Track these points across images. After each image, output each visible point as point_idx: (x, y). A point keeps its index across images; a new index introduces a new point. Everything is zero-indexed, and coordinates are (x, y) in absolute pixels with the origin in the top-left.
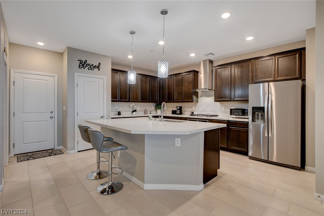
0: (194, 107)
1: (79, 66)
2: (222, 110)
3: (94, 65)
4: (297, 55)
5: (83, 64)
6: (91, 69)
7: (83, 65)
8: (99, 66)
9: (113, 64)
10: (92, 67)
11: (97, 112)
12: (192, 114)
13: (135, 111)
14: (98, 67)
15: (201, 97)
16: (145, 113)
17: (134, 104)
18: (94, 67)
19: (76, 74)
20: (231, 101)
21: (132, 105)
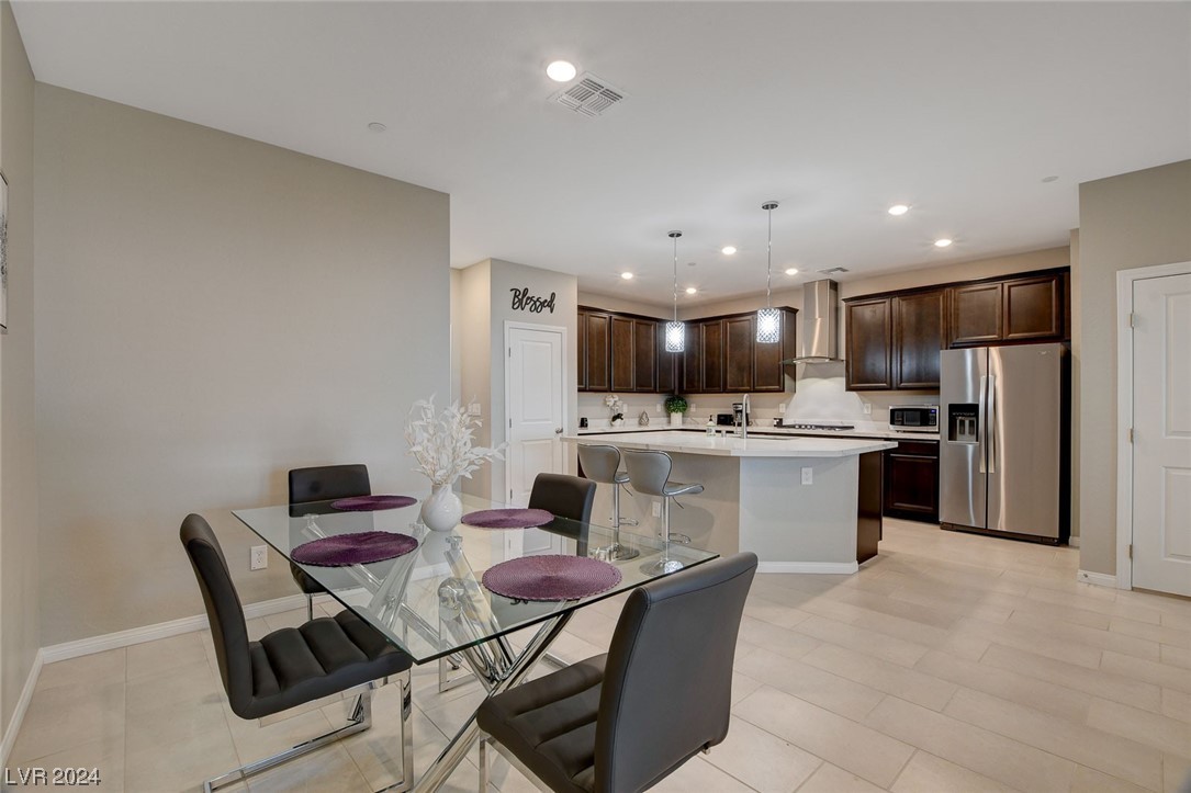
0: (782, 406)
1: (514, 304)
2: (866, 412)
3: (542, 300)
4: (1054, 282)
5: (521, 299)
6: (536, 309)
7: (520, 301)
8: (552, 300)
9: (581, 292)
10: (538, 304)
11: (548, 420)
12: (780, 424)
13: (618, 416)
14: (550, 304)
15: (804, 377)
16: (640, 424)
17: (616, 397)
18: (542, 304)
19: (508, 324)
20: (890, 389)
21: (613, 400)
